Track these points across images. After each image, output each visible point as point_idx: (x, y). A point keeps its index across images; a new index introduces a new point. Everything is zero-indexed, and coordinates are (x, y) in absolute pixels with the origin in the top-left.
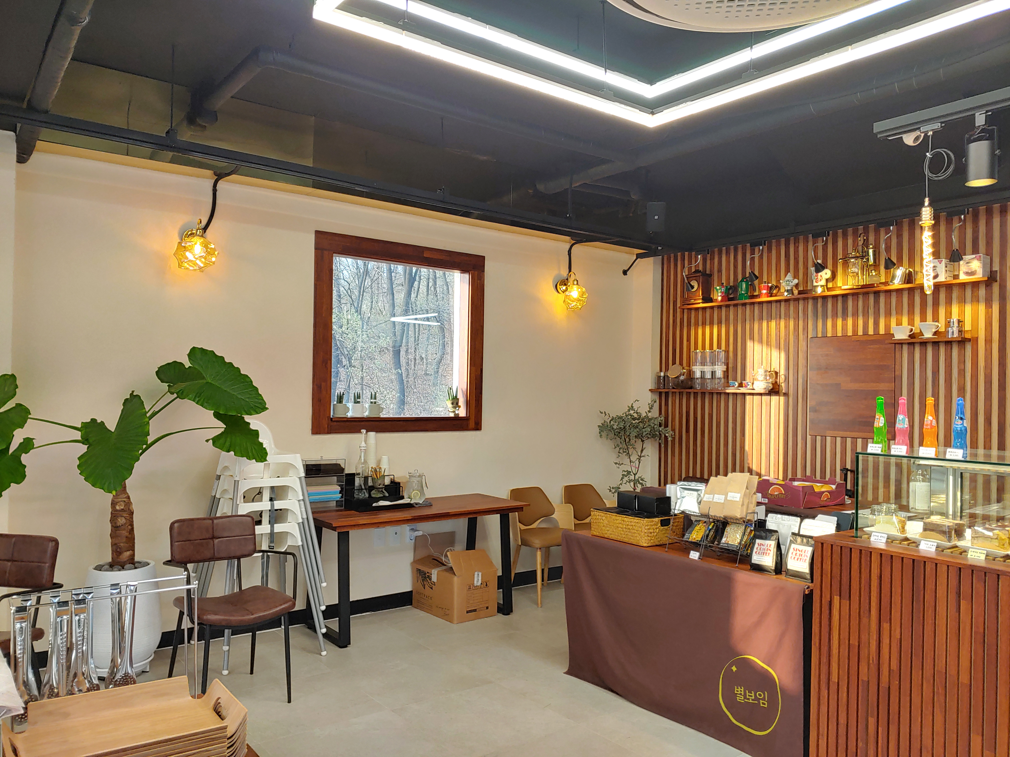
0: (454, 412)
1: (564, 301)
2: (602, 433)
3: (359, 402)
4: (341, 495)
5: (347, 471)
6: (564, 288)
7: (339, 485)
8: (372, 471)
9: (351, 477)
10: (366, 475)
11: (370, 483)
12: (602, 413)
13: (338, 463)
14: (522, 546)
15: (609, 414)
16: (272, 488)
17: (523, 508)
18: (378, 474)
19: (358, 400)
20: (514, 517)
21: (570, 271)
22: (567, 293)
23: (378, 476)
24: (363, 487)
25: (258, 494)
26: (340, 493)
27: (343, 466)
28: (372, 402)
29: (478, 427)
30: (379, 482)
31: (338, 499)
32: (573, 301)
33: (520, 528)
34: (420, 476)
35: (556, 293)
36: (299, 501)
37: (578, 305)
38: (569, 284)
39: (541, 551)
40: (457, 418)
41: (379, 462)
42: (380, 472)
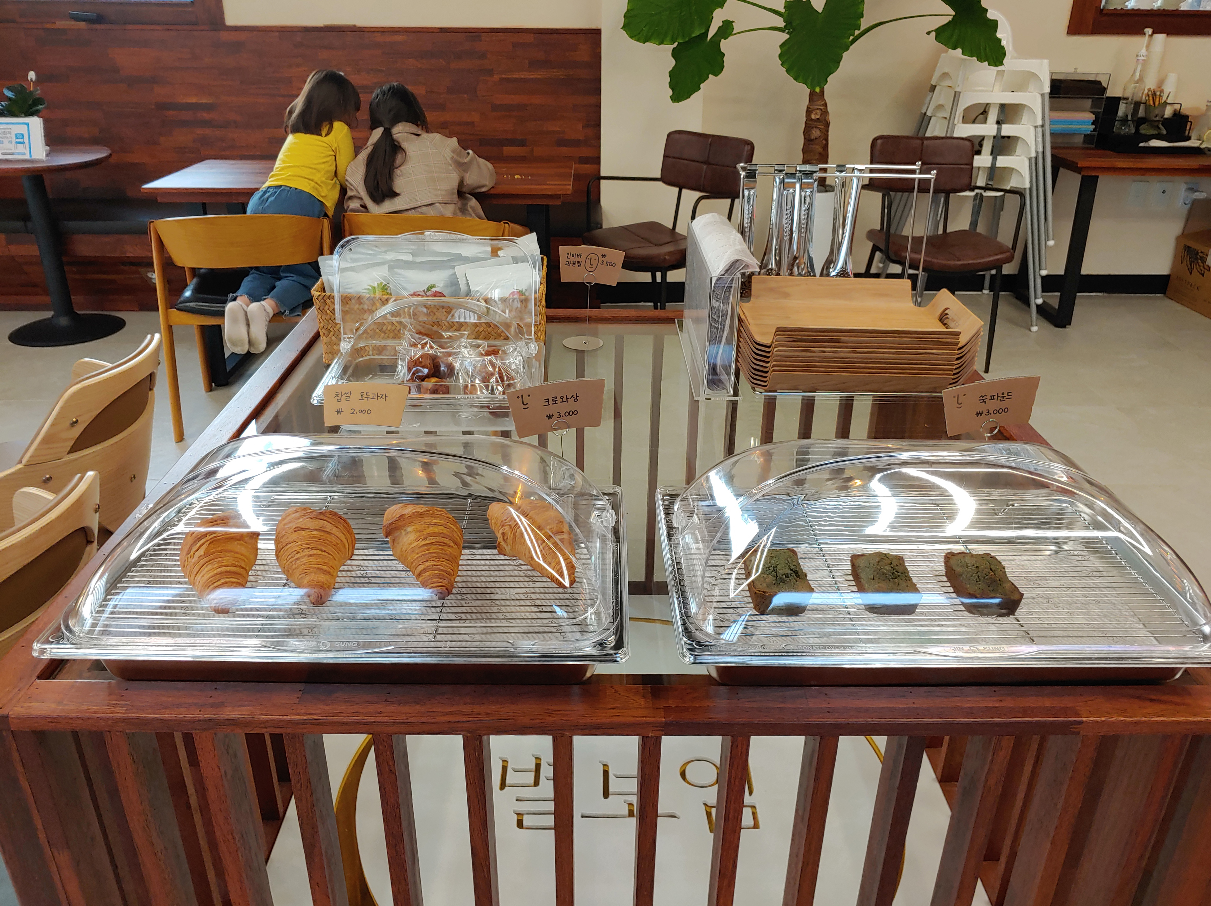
4: (1093, 127)
5: (1110, 93)
7: (1093, 113)
8: (1148, 96)
9: (1114, 103)
10: (1138, 99)
11: (1142, 113)
13: (1097, 79)
16: (1003, 106)
18: (1158, 99)
23: (1157, 104)
24: (1130, 118)
25: (982, 113)
26: (1093, 124)
27: (1104, 84)
30: (1157, 112)
31: (1089, 133)
36: (1036, 127)
41: (1160, 85)
42: (1161, 96)
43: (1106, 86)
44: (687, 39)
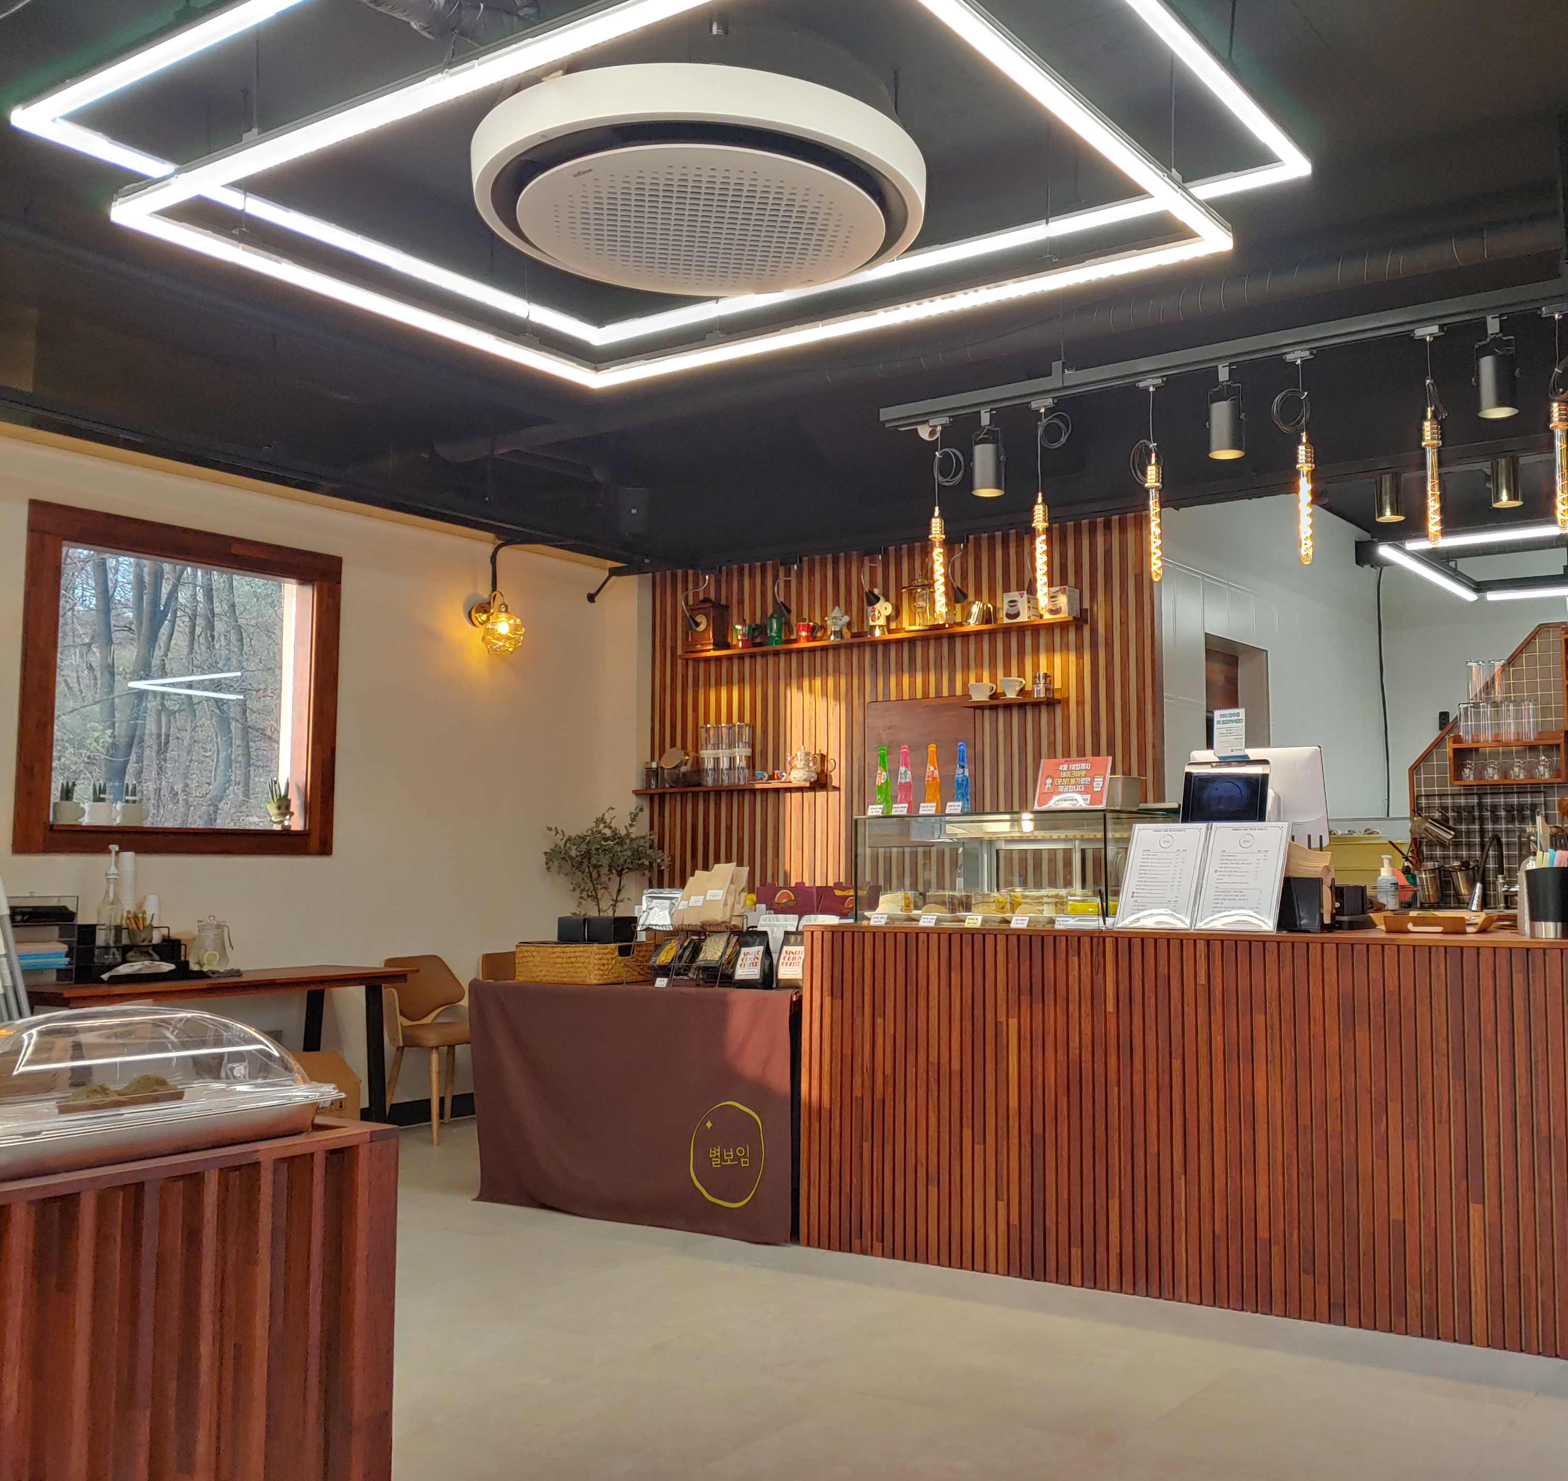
0: (281, 822)
1: (483, 638)
2: (550, 863)
3: (103, 800)
4: (68, 959)
5: (81, 920)
6: (484, 617)
7: (65, 942)
8: (129, 919)
9: (89, 931)
10: (118, 922)
11: (125, 941)
12: (550, 829)
13: (61, 904)
14: (406, 1048)
15: (562, 831)
17: (406, 975)
18: (141, 922)
19: (102, 796)
20: (390, 994)
21: (494, 588)
22: (490, 626)
23: (141, 927)
24: (112, 944)
26: (67, 956)
27: (72, 908)
28: (127, 801)
29: (325, 849)
30: (143, 935)
31: (63, 967)
32: (498, 639)
33: (401, 1025)
34: (219, 926)
35: (470, 626)
36: (0, 956)
37: (507, 645)
38: (492, 611)
39: (438, 1053)
40: (286, 832)
41: (140, 906)
42: (144, 919)
43: (74, 911)
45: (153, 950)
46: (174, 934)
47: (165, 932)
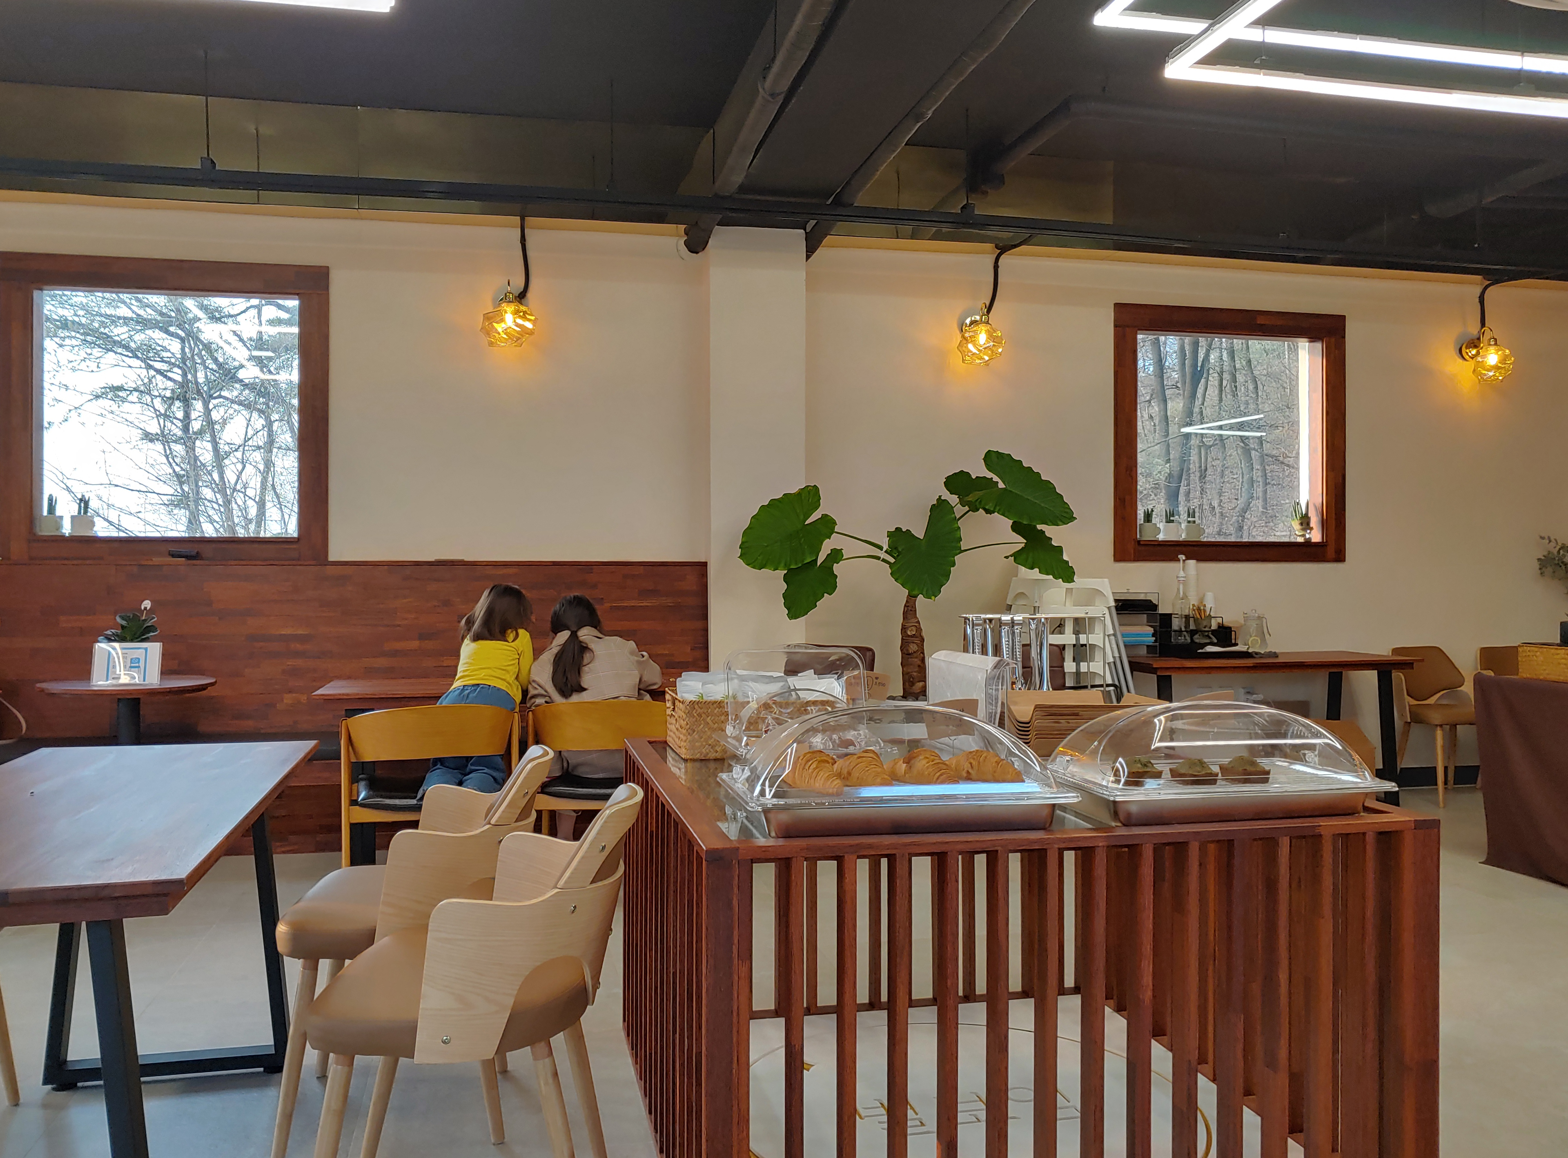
0: (1303, 536)
1: (1474, 370)
2: (1544, 569)
3: (1172, 521)
4: (1154, 638)
5: (1162, 610)
6: (1474, 352)
7: (1151, 626)
8: (1194, 610)
9: (1167, 618)
10: (1187, 612)
11: (1192, 627)
12: (1542, 538)
13: (1148, 598)
14: (1412, 723)
15: (1556, 540)
17: (1413, 663)
18: (1203, 613)
19: (1172, 518)
20: (1398, 677)
21: (1483, 324)
22: (1479, 359)
23: (1203, 616)
24: (1183, 629)
25: (1059, 626)
26: (1153, 636)
27: (1155, 602)
28: (1189, 522)
29: (1339, 557)
30: (1205, 623)
31: (1151, 644)
32: (1488, 370)
34: (1260, 618)
35: (1461, 361)
36: (1109, 635)
37: (1497, 375)
38: (1482, 345)
39: (1443, 730)
40: (1308, 543)
41: (1201, 600)
42: (1205, 611)
43: (1157, 603)
44: (800, 565)
45: (1212, 634)
46: (1226, 624)
47: (1220, 620)
